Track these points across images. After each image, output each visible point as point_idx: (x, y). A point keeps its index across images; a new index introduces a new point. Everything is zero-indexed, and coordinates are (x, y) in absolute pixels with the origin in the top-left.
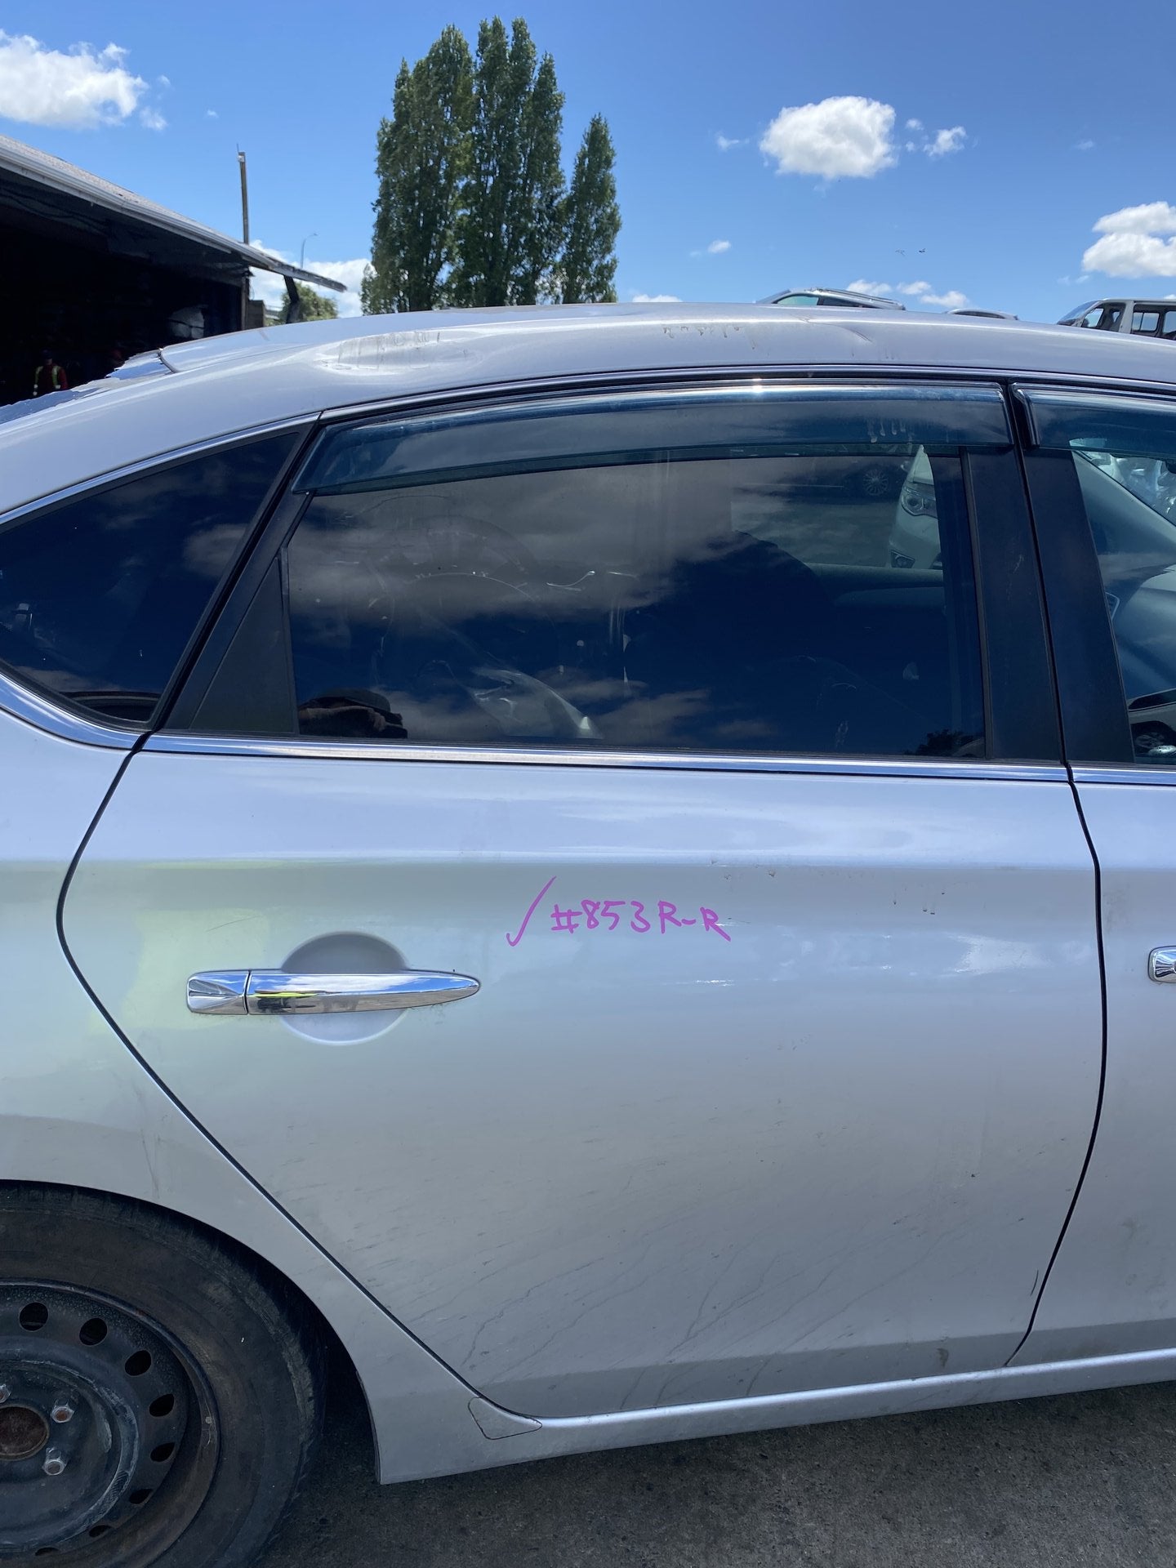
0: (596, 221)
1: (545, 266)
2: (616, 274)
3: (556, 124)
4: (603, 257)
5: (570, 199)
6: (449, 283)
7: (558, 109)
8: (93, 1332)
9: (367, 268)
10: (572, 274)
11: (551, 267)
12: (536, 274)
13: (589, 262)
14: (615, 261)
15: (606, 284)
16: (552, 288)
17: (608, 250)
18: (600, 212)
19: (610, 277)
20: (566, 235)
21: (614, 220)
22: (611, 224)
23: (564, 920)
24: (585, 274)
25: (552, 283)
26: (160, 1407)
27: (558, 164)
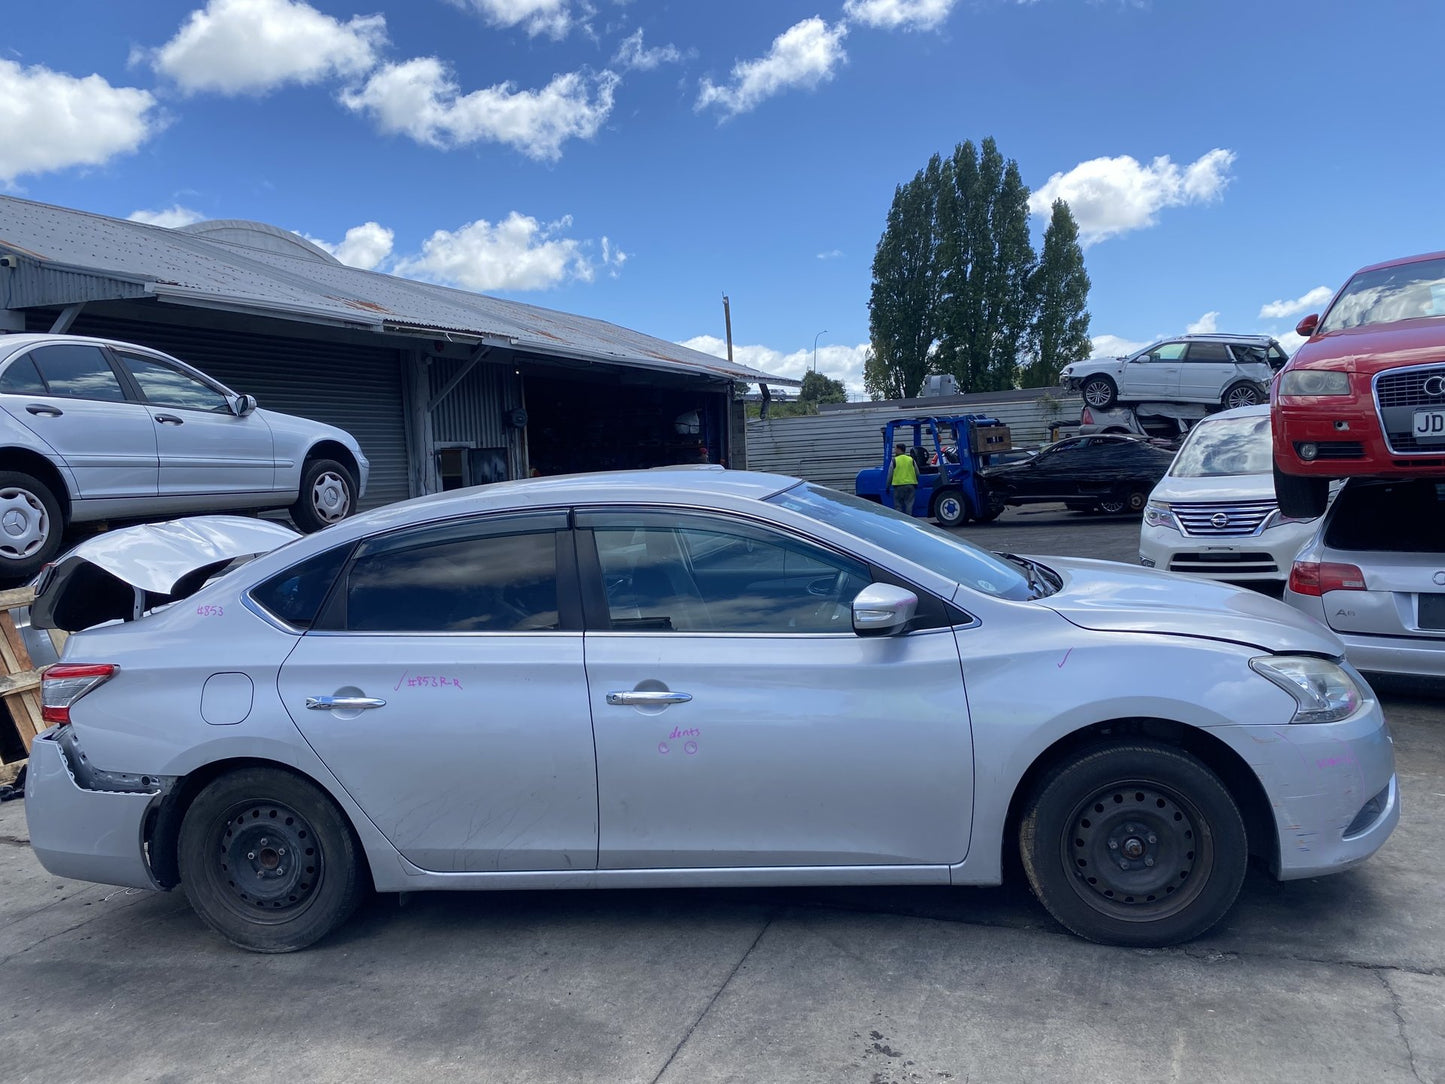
0: (1067, 285)
1: (1023, 328)
2: (1090, 326)
3: (1024, 213)
4: (1076, 314)
5: (1041, 270)
6: (937, 356)
7: (1025, 200)
8: (289, 822)
9: (868, 352)
10: (1048, 333)
11: (1029, 330)
12: (1014, 337)
13: (1063, 320)
14: (1087, 316)
15: (1081, 337)
16: (1031, 347)
17: (1081, 307)
18: (1070, 277)
19: (1084, 330)
20: (1040, 300)
21: (1083, 282)
22: (1082, 284)
23: (411, 683)
24: (1060, 331)
25: (1030, 341)
26: (309, 852)
27: (1028, 244)
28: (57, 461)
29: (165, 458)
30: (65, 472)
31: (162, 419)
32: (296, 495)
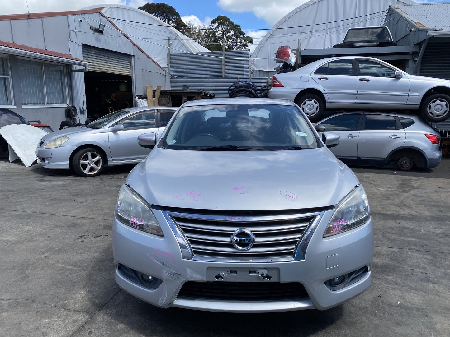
28: (323, 92)
29: (359, 92)
30: (325, 95)
31: (361, 80)
32: (419, 106)
